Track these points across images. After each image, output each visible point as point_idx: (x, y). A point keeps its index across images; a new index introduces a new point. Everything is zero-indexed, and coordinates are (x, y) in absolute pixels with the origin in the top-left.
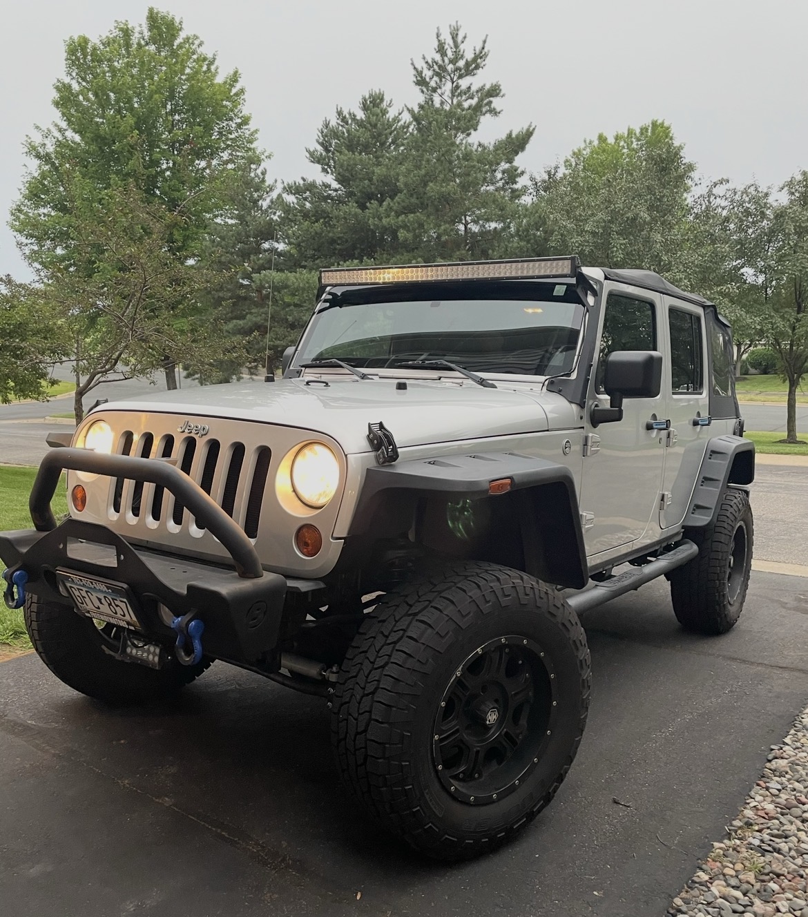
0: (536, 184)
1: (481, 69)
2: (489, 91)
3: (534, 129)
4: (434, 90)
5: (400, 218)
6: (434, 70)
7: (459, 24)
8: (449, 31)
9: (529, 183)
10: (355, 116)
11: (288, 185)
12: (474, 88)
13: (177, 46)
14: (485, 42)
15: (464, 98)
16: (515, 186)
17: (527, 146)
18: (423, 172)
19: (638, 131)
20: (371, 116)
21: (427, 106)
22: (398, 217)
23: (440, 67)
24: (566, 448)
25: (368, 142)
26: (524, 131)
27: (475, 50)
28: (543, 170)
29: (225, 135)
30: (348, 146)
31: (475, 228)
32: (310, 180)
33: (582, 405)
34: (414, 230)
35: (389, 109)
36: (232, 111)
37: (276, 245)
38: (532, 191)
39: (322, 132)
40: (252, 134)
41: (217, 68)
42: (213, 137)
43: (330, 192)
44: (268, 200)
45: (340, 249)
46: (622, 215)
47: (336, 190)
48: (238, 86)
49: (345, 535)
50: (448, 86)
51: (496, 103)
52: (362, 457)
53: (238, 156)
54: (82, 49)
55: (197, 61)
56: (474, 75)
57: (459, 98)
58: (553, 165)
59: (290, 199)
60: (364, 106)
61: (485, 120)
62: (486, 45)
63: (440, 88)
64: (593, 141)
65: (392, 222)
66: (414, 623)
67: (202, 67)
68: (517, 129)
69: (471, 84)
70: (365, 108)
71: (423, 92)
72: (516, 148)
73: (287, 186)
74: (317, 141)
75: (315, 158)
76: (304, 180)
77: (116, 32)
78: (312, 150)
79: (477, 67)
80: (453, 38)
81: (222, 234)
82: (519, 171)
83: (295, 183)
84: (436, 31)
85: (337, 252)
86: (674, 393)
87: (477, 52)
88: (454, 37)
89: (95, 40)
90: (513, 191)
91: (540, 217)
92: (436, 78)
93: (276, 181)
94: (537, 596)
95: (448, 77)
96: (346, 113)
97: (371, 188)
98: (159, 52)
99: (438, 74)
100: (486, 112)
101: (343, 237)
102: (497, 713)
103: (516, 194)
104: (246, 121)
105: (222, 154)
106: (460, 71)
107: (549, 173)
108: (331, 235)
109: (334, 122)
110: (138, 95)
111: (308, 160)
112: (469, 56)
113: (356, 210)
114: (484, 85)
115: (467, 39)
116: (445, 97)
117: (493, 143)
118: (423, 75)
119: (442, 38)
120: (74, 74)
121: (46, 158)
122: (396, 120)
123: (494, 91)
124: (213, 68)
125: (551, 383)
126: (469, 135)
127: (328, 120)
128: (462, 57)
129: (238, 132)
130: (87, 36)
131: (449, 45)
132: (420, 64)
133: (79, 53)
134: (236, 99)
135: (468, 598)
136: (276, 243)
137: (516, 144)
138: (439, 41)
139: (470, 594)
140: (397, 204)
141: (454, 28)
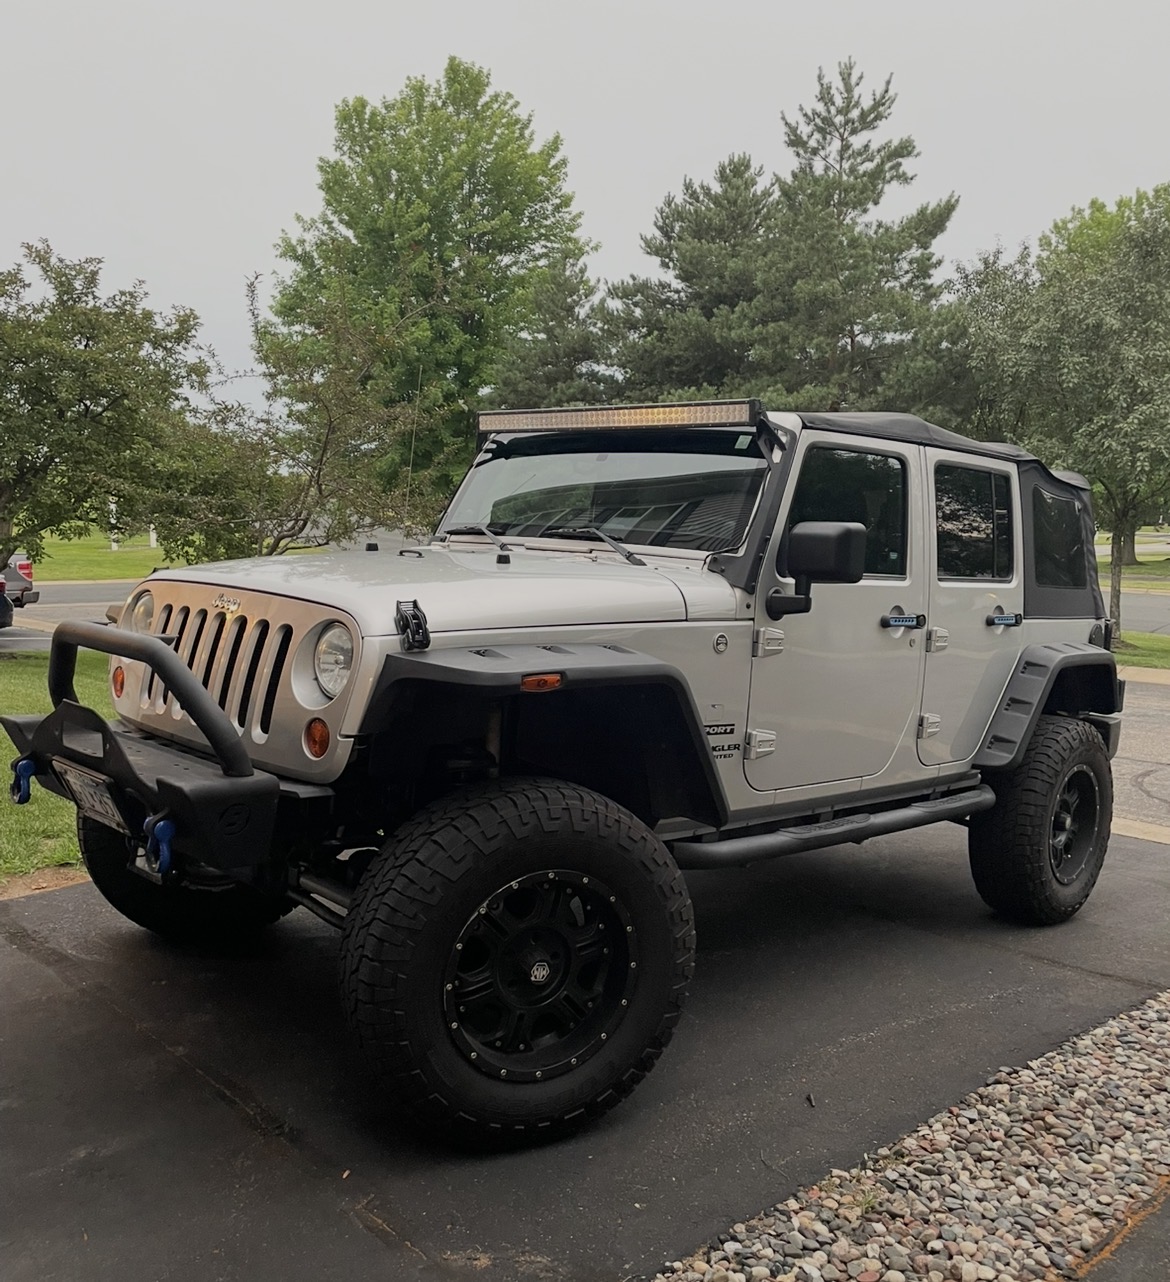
0: (966, 276)
1: (884, 120)
2: (896, 149)
3: (957, 201)
4: (815, 152)
5: (756, 329)
6: (815, 125)
7: (853, 60)
8: (838, 70)
9: (956, 276)
10: (709, 189)
11: (613, 285)
12: (874, 146)
13: (482, 106)
14: (888, 83)
15: (859, 160)
16: (928, 282)
17: (947, 224)
18: (791, 265)
19: (1151, 194)
20: (729, 190)
21: (803, 174)
22: (753, 327)
23: (824, 120)
24: (718, 644)
25: (723, 225)
26: (943, 204)
27: (874, 95)
28: (977, 257)
29: (537, 221)
30: (694, 231)
31: (867, 341)
32: (642, 277)
33: (750, 590)
34: (775, 344)
35: (758, 179)
36: (549, 189)
37: (596, 368)
38: (959, 286)
39: (661, 213)
40: (573, 219)
41: (532, 134)
42: (522, 224)
43: (669, 294)
44: (587, 307)
45: (679, 372)
46: (1080, 322)
47: (677, 292)
48: (558, 156)
49: (354, 734)
50: (836, 144)
51: (908, 165)
52: (381, 641)
53: (553, 248)
54: (357, 115)
55: (508, 126)
56: (874, 128)
57: (852, 160)
58: (992, 249)
59: (615, 305)
60: (722, 176)
61: (892, 191)
62: (890, 87)
63: (823, 148)
64: (1083, 210)
65: (745, 334)
66: (429, 843)
67: (514, 133)
68: (934, 200)
69: (869, 141)
70: (723, 177)
71: (798, 155)
72: (930, 228)
73: (611, 288)
74: (655, 224)
75: (653, 249)
76: (634, 278)
77: (407, 91)
78: (649, 237)
79: (879, 117)
80: (843, 79)
81: (522, 354)
82: (934, 260)
83: (623, 283)
84: (817, 72)
85: (674, 376)
86: (940, 580)
87: (878, 97)
88: (846, 77)
89: (375, 102)
90: (927, 288)
91: (957, 325)
92: (817, 136)
93: (599, 281)
94: (601, 823)
95: (837, 135)
96: (696, 186)
97: (722, 288)
98: (458, 114)
99: (820, 130)
100: (892, 179)
101: (682, 356)
102: (547, 968)
103: (931, 293)
104: (566, 202)
105: (532, 247)
106: (853, 123)
107: (986, 262)
108: (666, 353)
109: (679, 198)
110: (429, 173)
111: (642, 251)
112: (867, 103)
113: (699, 319)
114: (890, 142)
115: (863, 80)
116: (831, 160)
117: (898, 221)
118: (799, 132)
119: (825, 81)
120: (345, 148)
121: (305, 259)
122: (767, 193)
123: (905, 149)
124: (527, 133)
125: (714, 560)
126: (865, 211)
127: (672, 195)
128: (857, 104)
129: (554, 216)
130: (365, 98)
131: (837, 89)
132: (796, 118)
133: (355, 121)
134: (555, 173)
135: (498, 817)
136: (596, 365)
137: (931, 223)
138: (822, 85)
139: (501, 813)
140: (754, 310)
141: (846, 66)
